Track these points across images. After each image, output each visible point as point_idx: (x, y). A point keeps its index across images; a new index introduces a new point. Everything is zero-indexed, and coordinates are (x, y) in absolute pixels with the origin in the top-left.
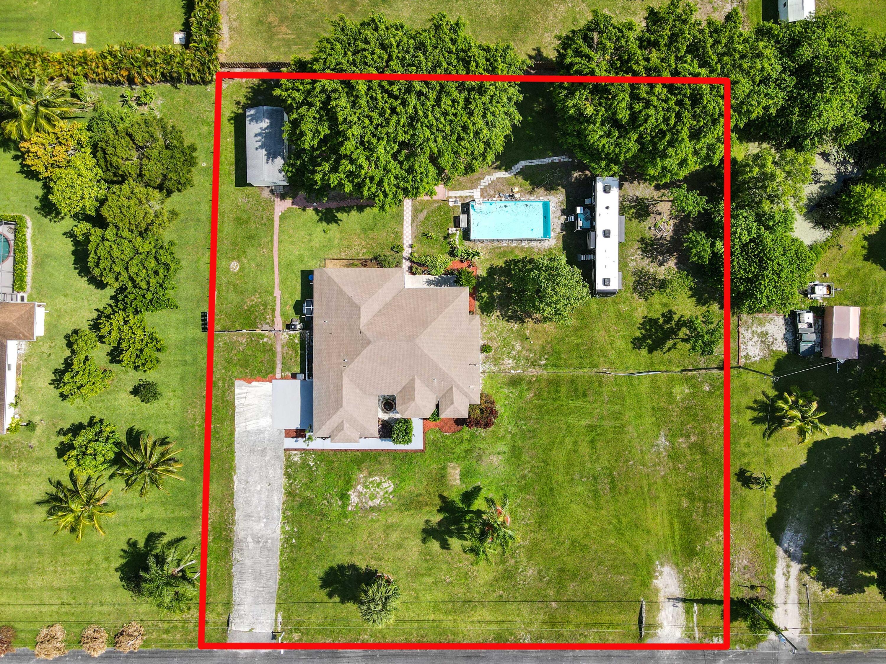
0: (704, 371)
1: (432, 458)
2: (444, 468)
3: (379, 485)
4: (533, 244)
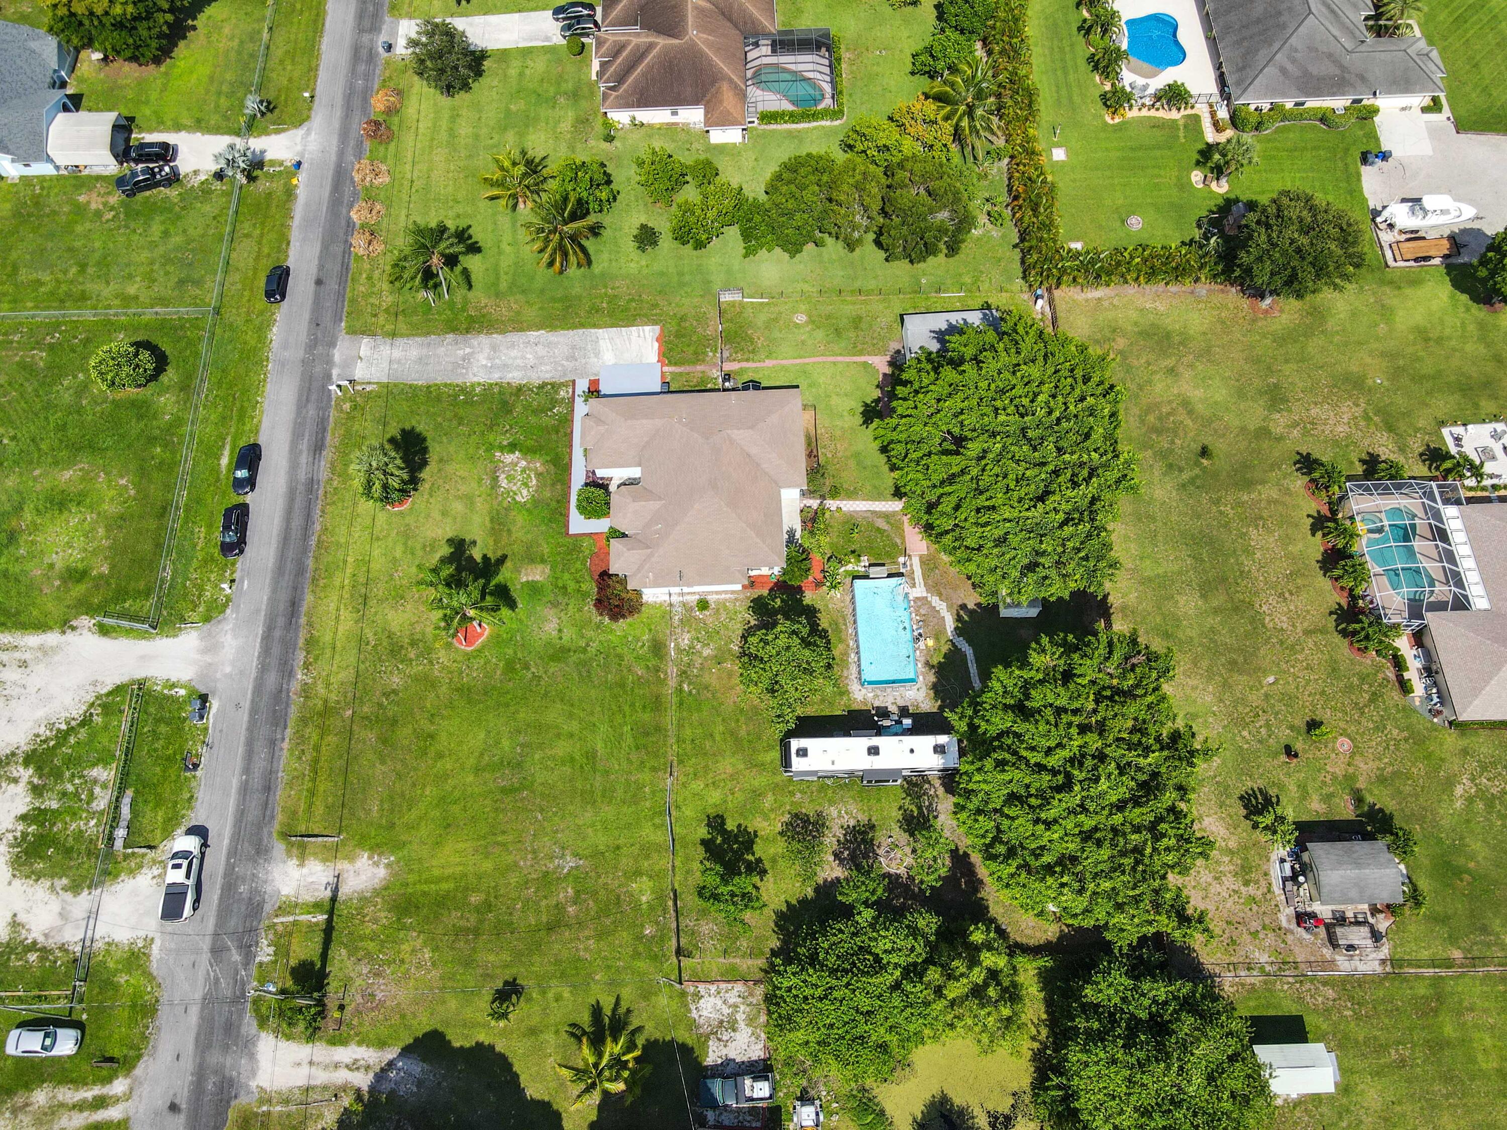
0: (674, 925)
1: (559, 545)
2: (543, 561)
3: (526, 485)
4: (853, 669)
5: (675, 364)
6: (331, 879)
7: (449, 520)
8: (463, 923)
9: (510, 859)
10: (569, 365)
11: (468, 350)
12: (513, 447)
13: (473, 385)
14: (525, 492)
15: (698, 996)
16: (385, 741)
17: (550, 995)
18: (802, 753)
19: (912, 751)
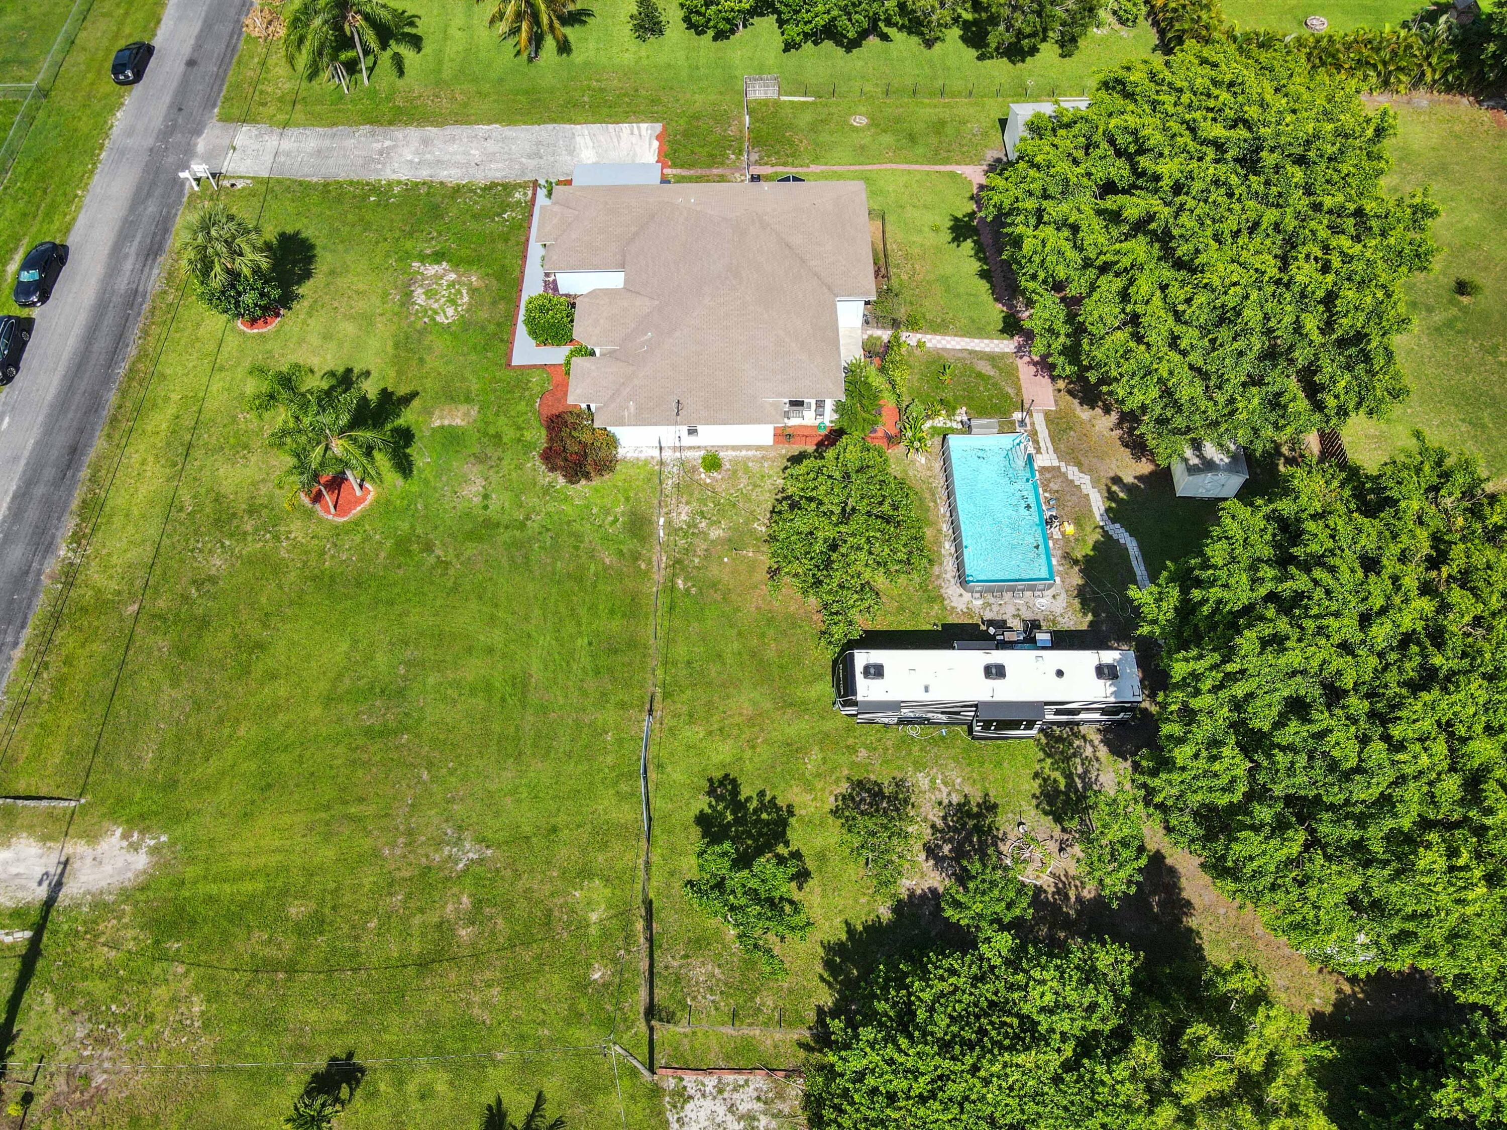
1: (495, 380)
2: (468, 400)
3: (453, 302)
5: (682, 167)
6: (54, 869)
7: (332, 345)
8: (270, 952)
9: (367, 844)
10: (531, 163)
11: (387, 143)
12: (438, 257)
13: (390, 184)
14: (450, 311)
15: (682, 1096)
16: (183, 652)
17: (411, 1088)
18: (875, 671)
19: (1060, 673)
